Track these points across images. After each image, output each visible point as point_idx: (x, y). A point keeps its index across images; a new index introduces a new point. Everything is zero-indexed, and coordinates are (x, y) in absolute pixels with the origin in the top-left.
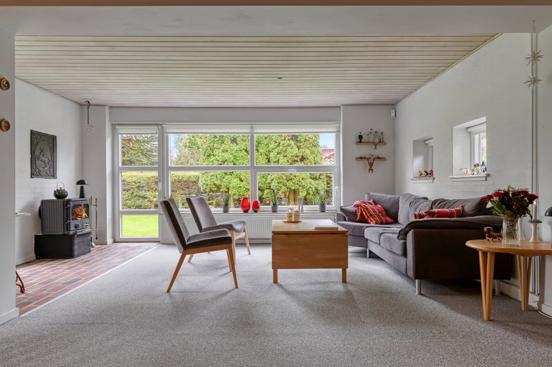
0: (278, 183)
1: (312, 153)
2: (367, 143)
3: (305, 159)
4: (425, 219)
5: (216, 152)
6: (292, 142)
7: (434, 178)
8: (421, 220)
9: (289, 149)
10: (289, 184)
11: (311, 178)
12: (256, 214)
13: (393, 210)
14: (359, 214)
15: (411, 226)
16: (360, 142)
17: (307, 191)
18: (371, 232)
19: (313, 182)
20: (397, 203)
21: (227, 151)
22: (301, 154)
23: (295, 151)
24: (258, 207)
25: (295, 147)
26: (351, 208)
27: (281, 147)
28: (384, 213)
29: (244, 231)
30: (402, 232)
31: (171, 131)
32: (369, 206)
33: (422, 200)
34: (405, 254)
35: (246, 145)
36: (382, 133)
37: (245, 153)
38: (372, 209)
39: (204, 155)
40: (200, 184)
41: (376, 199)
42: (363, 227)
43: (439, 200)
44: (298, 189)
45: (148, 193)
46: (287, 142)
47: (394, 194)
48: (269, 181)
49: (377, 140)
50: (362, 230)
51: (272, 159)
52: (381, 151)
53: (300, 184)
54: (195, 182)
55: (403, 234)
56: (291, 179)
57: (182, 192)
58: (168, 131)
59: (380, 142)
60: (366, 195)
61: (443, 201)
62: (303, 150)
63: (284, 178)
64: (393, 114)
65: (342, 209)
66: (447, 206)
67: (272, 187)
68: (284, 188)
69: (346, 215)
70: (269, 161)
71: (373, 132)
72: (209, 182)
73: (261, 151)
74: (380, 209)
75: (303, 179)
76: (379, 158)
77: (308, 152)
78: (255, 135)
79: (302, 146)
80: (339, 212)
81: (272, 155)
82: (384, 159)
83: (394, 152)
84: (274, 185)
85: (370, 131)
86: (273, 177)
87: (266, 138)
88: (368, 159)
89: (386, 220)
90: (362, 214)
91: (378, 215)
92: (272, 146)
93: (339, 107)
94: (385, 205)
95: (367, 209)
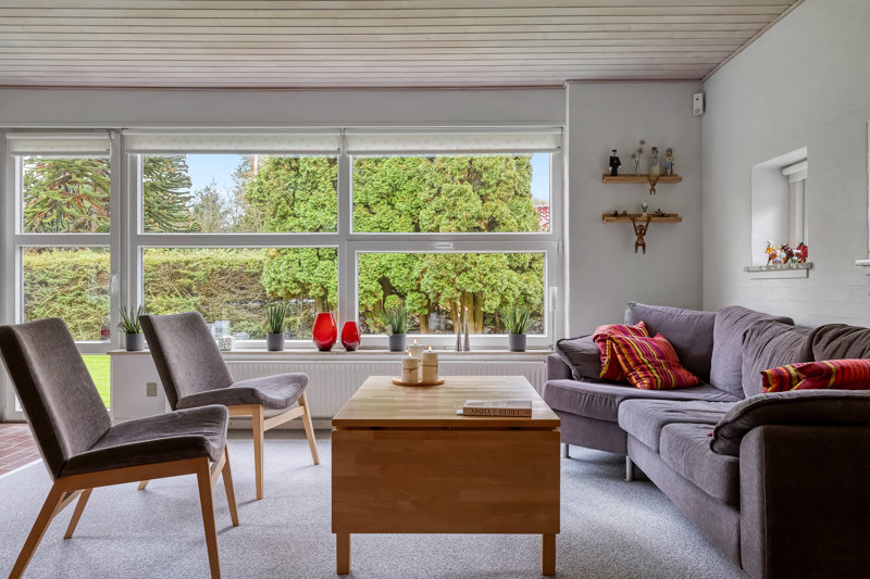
0: (436, 278)
1: (515, 210)
2: (632, 177)
3: (497, 224)
4: (794, 392)
5: (300, 208)
6: (468, 187)
7: (811, 266)
8: (785, 394)
9: (461, 202)
10: (461, 281)
11: (511, 267)
12: (350, 355)
13: (697, 351)
14: (606, 360)
15: (756, 414)
16: (614, 173)
17: (502, 297)
18: (637, 412)
19: (515, 276)
20: (707, 332)
21: (324, 206)
22: (490, 213)
23: (476, 206)
24: (357, 339)
25: (475, 197)
26: (587, 344)
27: (443, 197)
28: (673, 356)
29: (302, 404)
30: (725, 432)
31: (142, 147)
32: (633, 339)
33: (778, 327)
34: (734, 500)
35: (366, 193)
36: (670, 152)
37: (365, 212)
38: (642, 346)
39: (274, 215)
40: (265, 280)
41: (652, 319)
42: (614, 396)
43: (832, 327)
44: (482, 292)
45: (154, 299)
46: (457, 187)
47: (701, 309)
48: (416, 273)
49: (656, 170)
50: (611, 403)
51: (424, 223)
52: (666, 198)
53: (485, 280)
54: (257, 274)
55: (728, 437)
56: (466, 270)
57: (228, 296)
58: (136, 147)
59: (664, 174)
60: (628, 311)
61: (844, 330)
62: (494, 205)
63: (450, 266)
64: (698, 105)
65: (561, 347)
66: (856, 348)
67: (423, 288)
68: (449, 289)
69: (572, 361)
70: (417, 229)
71: (647, 148)
72: (282, 276)
73: (399, 205)
74: (662, 348)
75: (492, 269)
76: (663, 215)
77: (504, 208)
78: (351, 157)
79: (492, 196)
80: (556, 355)
81: (423, 214)
82: (675, 218)
83: (701, 201)
84: (427, 283)
85: (638, 146)
86: (425, 265)
87: (410, 178)
88: (633, 218)
89: (678, 377)
90: (614, 360)
91: (657, 365)
92: (423, 196)
93: (561, 87)
94: (677, 338)
95: (627, 346)
